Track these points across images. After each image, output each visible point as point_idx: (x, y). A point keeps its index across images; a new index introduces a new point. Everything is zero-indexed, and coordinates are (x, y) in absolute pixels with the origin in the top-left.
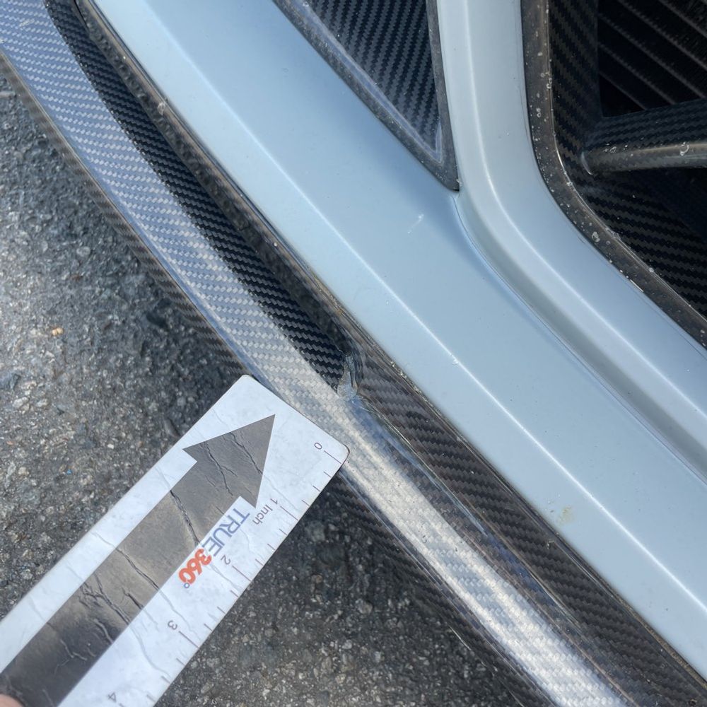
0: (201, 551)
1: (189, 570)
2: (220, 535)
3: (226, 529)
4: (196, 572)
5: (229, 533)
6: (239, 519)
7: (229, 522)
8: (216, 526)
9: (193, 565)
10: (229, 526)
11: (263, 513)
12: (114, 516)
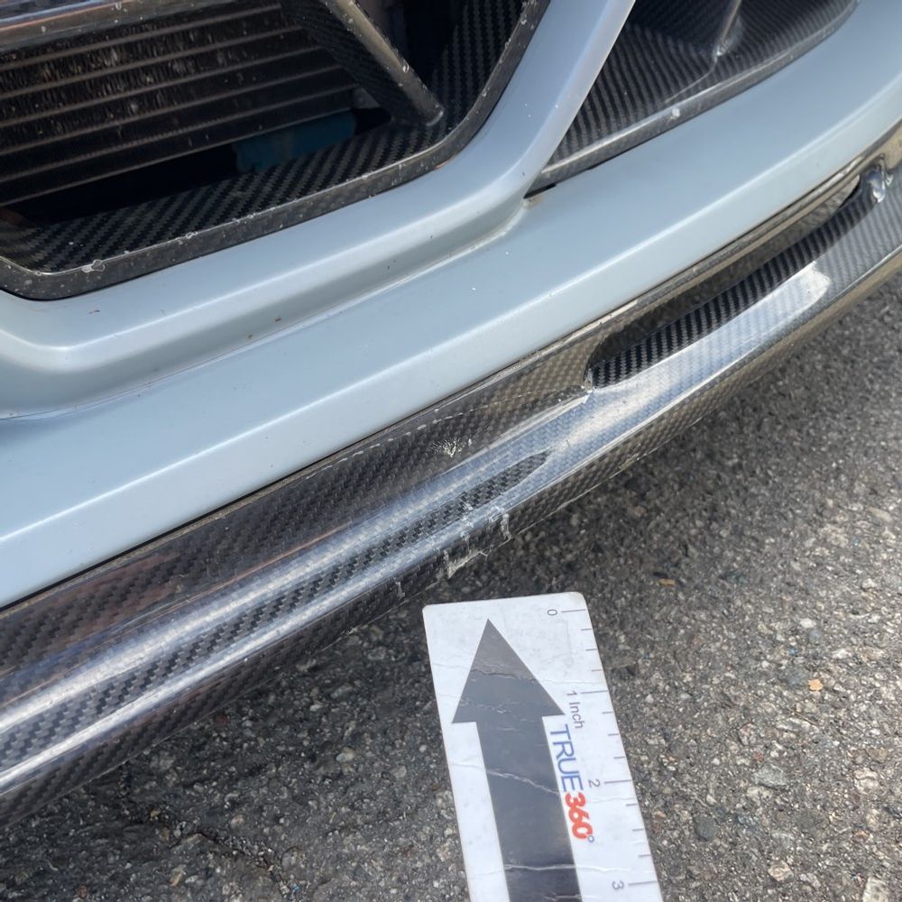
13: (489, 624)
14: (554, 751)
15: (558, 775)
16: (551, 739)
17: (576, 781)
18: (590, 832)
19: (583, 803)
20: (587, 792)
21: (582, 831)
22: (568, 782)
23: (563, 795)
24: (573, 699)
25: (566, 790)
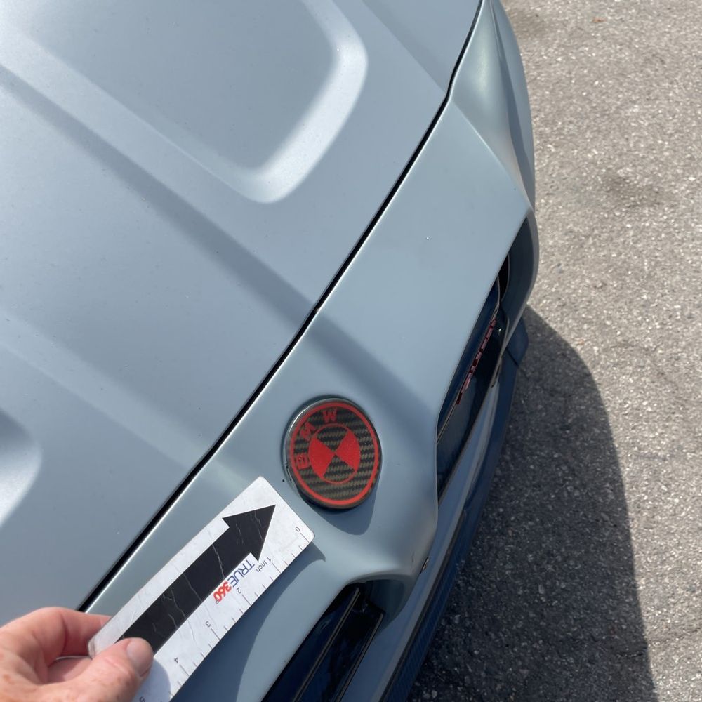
0: (226, 583)
1: (219, 593)
2: (238, 575)
3: (241, 571)
4: (222, 595)
5: (242, 575)
6: (249, 567)
7: (243, 568)
8: (236, 569)
9: (222, 590)
10: (243, 570)
11: (262, 566)
12: (182, 554)
13: (273, 507)
14: (240, 566)
15: (232, 574)
16: (244, 562)
17: (235, 582)
18: (220, 600)
19: (228, 591)
20: (234, 590)
21: (218, 596)
22: (232, 579)
23: (226, 580)
24: (267, 561)
25: (228, 580)
